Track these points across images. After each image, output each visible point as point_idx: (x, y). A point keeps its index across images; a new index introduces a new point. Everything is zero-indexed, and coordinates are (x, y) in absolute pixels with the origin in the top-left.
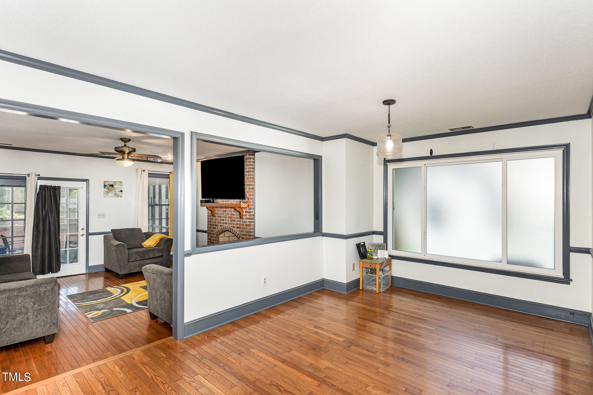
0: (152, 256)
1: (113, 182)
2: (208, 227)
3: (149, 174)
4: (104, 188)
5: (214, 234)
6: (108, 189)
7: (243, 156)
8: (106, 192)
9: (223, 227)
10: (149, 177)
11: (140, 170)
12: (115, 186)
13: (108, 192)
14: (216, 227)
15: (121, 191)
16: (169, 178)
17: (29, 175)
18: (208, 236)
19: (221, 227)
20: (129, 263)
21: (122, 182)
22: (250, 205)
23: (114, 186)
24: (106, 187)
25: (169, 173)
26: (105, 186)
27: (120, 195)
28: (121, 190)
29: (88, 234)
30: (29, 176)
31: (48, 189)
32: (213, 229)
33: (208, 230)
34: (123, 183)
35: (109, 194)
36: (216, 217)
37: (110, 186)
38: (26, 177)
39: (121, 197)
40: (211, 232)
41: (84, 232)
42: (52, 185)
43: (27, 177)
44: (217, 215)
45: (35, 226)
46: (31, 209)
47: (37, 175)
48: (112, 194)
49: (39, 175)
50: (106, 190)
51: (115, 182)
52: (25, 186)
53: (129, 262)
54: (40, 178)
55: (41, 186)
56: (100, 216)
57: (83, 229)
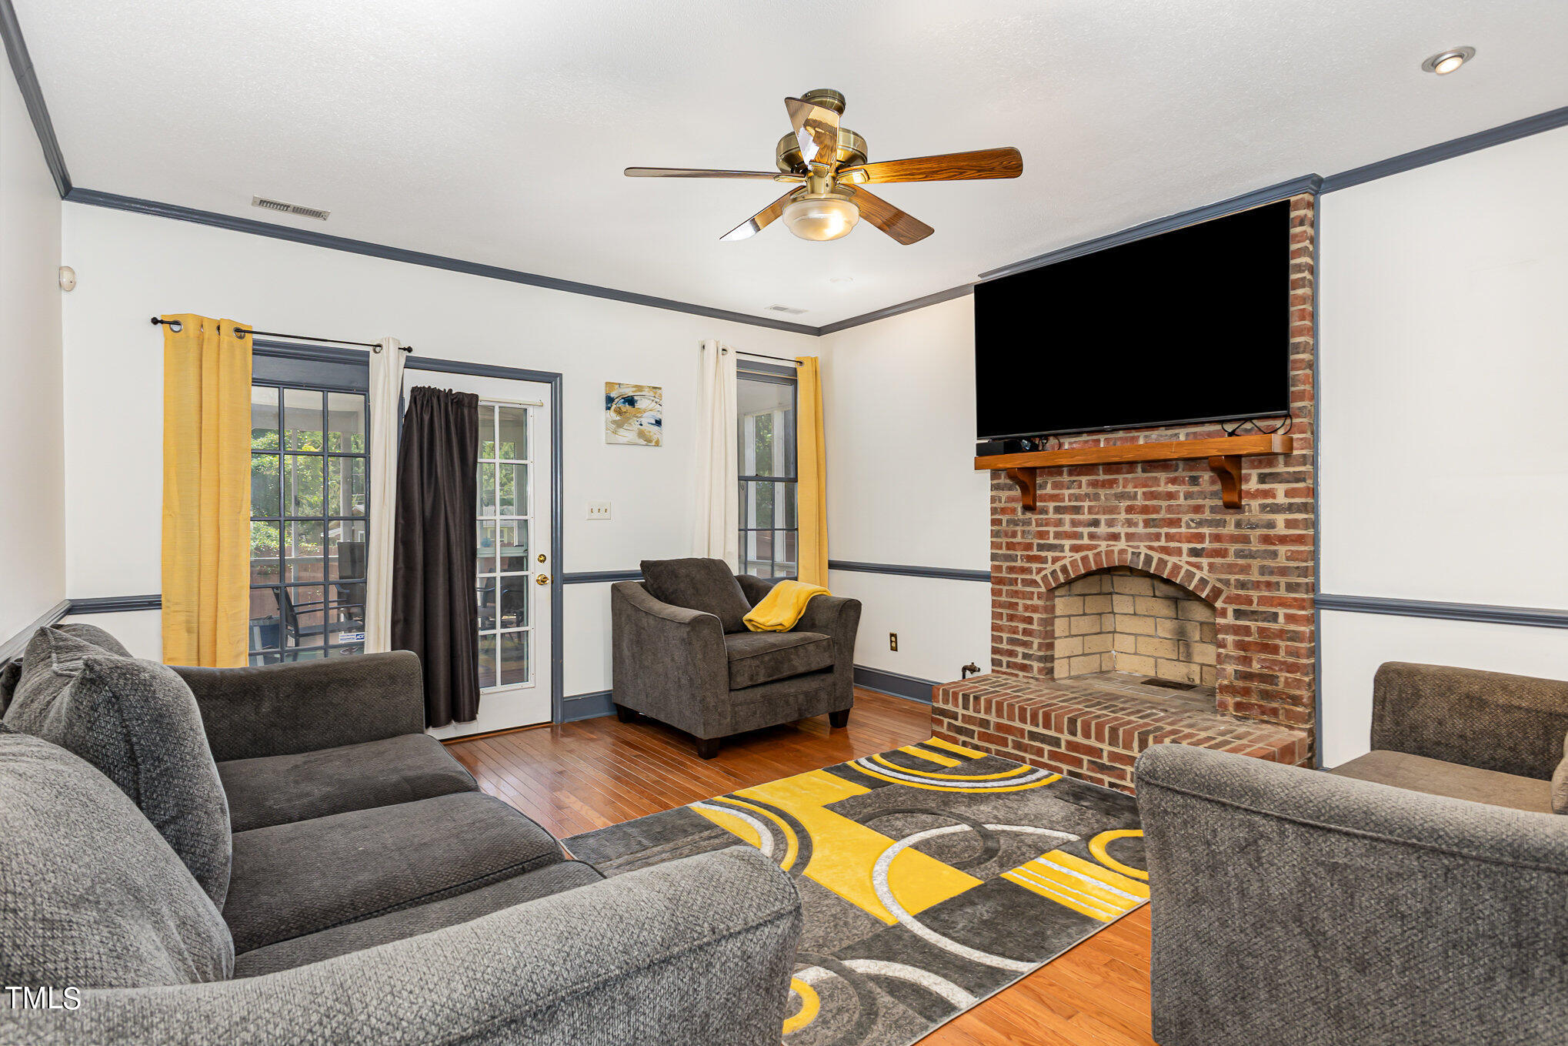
0: (801, 669)
1: (634, 389)
2: (994, 557)
3: (740, 364)
4: (608, 408)
5: (1034, 583)
6: (619, 412)
7: (1284, 208)
8: (614, 422)
9: (1090, 554)
10: (739, 375)
11: (711, 349)
12: (641, 404)
13: (619, 425)
14: (1043, 554)
15: (658, 423)
16: (794, 382)
17: (379, 346)
18: (994, 592)
19: (1078, 556)
20: (733, 693)
21: (660, 388)
22: (1295, 444)
23: (636, 401)
24: (614, 406)
25: (792, 365)
26: (610, 400)
27: (655, 438)
28: (659, 417)
29: (560, 580)
30: (378, 349)
31: (439, 400)
32: (1027, 565)
33: (998, 569)
34: (664, 392)
35: (621, 431)
36: (1044, 511)
37: (624, 403)
38: (367, 354)
39: (657, 444)
40: (1014, 576)
41: (546, 569)
42: (451, 390)
43: (372, 353)
44: (1051, 505)
45: (400, 544)
46: (387, 480)
47: (404, 349)
48: (628, 434)
49: (409, 350)
50: (612, 415)
51: (639, 388)
52: (364, 391)
53: (731, 690)
54: (413, 363)
55: (414, 390)
56: (595, 510)
57: (542, 559)
